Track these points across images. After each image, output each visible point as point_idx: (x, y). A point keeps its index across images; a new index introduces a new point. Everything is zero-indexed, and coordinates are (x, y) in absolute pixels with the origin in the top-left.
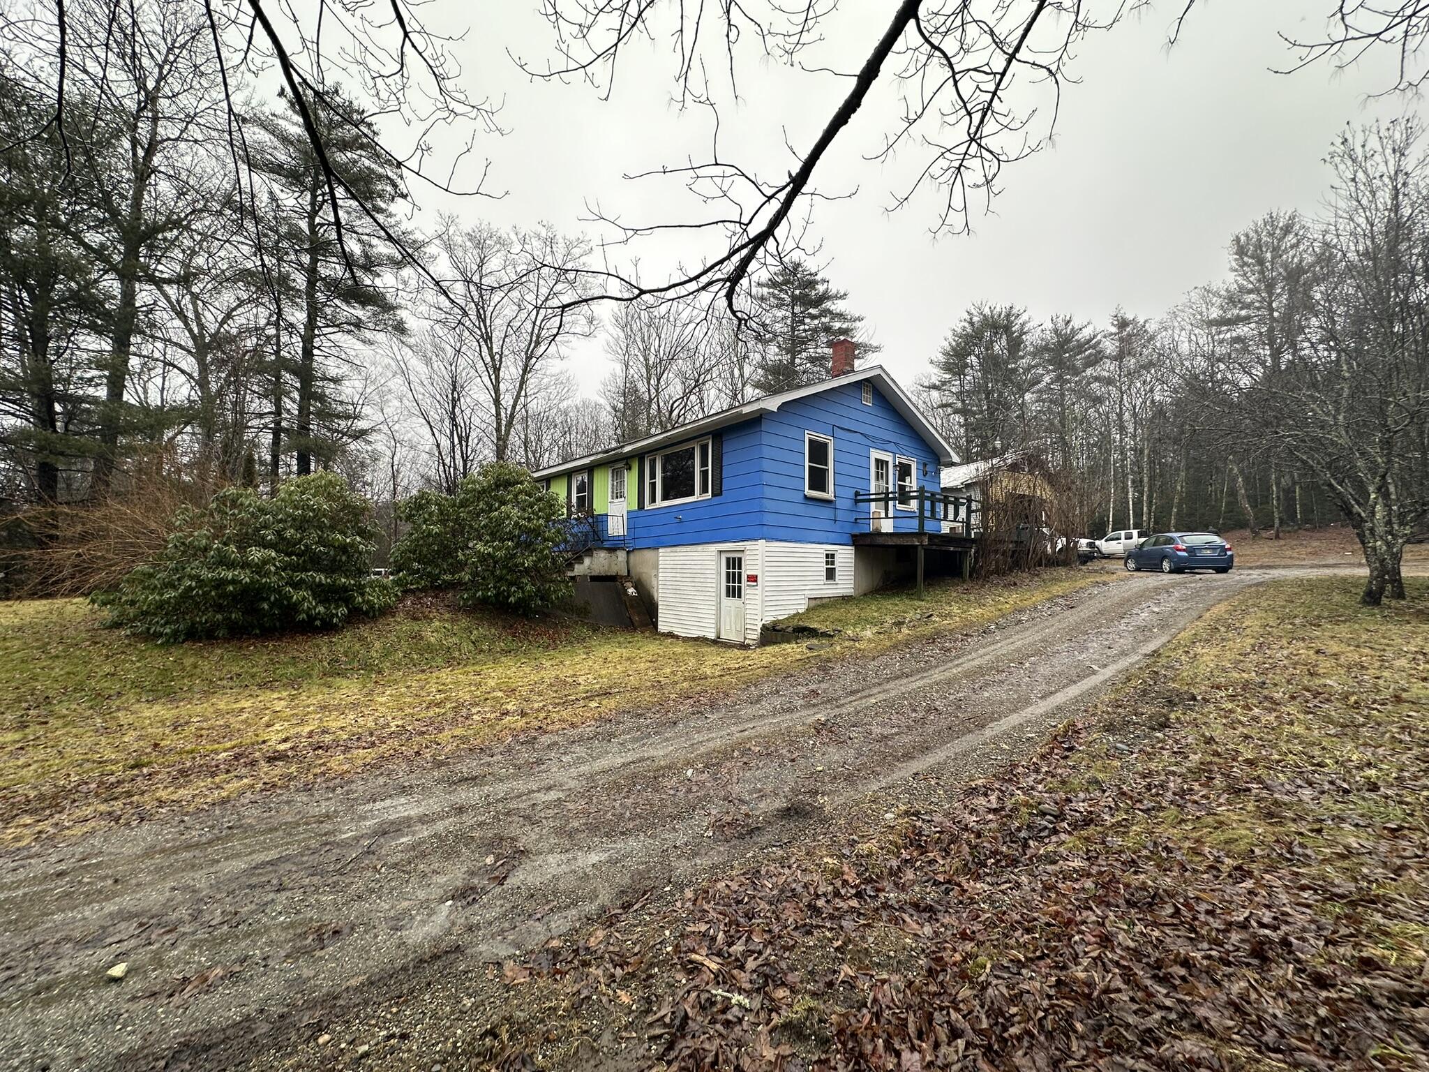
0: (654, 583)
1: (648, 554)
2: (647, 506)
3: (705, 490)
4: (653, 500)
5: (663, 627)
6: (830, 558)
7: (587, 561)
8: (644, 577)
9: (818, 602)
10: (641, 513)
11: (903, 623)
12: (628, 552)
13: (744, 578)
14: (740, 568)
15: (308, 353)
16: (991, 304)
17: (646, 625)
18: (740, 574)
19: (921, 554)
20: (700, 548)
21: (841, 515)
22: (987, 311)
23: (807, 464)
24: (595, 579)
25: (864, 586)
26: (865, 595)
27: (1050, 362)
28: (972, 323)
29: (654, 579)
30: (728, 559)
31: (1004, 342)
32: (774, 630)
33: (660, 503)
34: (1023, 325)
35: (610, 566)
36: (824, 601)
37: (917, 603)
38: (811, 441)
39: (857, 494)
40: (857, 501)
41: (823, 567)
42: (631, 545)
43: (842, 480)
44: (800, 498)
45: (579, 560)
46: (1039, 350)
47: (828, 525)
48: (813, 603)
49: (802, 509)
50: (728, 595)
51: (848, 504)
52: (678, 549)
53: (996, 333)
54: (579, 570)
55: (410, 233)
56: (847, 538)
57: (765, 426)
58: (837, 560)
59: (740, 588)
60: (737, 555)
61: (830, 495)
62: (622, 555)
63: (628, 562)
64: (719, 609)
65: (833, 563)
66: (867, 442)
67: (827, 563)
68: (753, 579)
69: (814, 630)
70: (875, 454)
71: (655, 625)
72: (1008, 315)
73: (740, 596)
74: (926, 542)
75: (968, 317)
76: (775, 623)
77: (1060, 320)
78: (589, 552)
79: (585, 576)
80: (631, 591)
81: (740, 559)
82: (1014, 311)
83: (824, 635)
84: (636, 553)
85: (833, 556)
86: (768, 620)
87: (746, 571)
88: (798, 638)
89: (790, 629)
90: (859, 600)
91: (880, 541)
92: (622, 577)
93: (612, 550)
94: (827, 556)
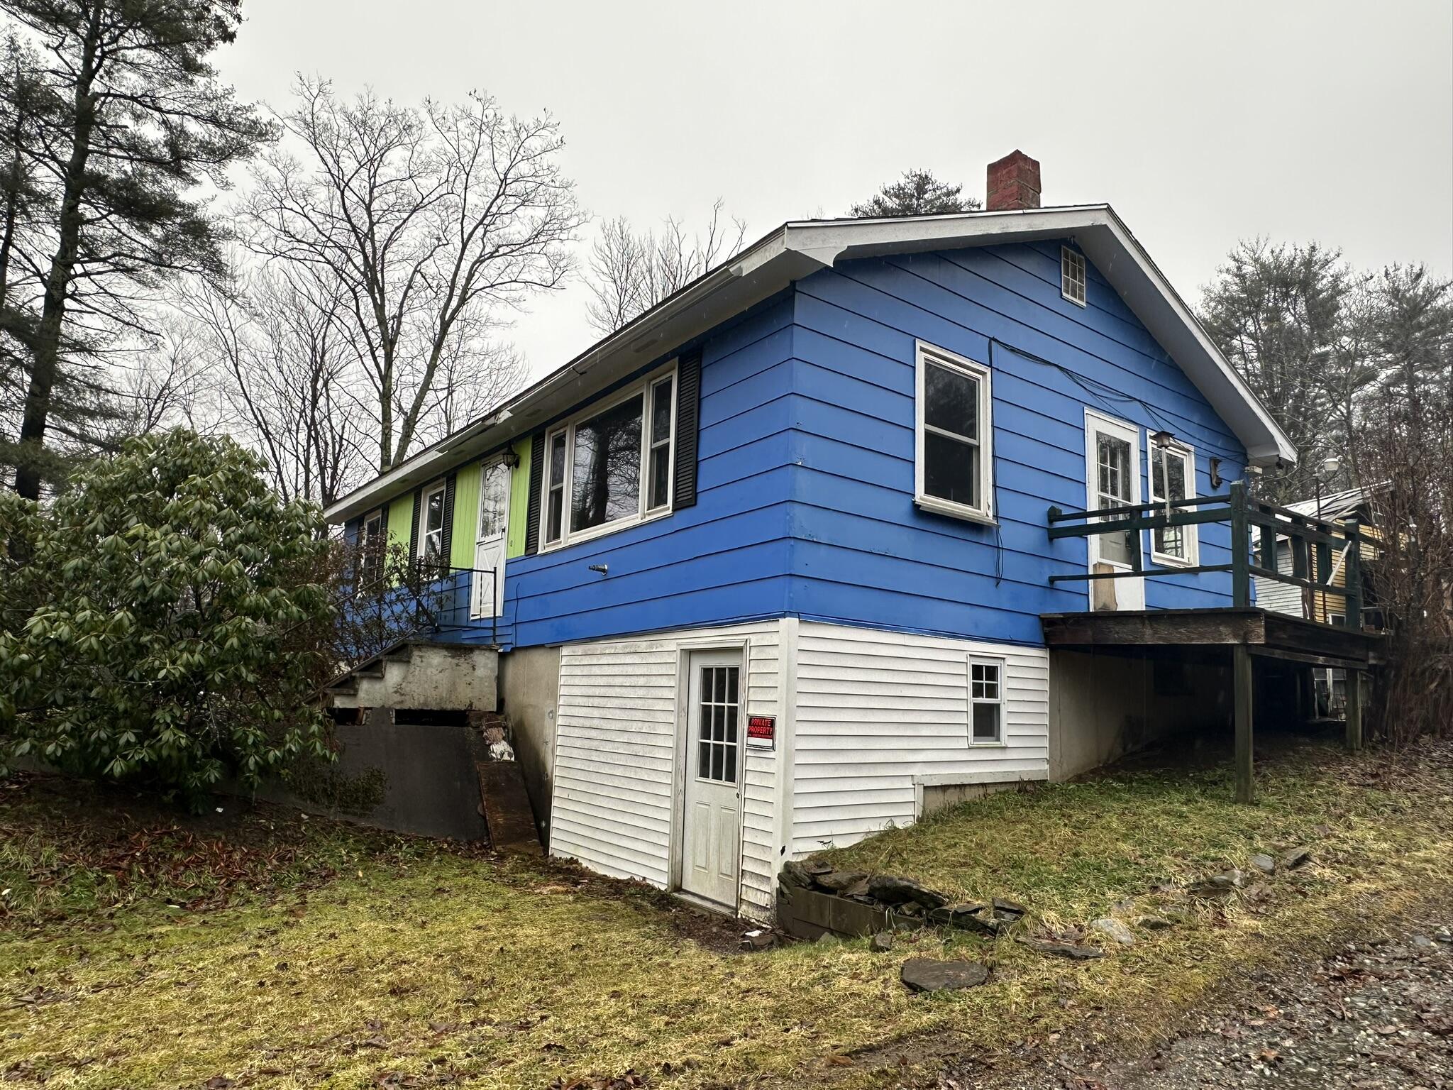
0: (548, 732)
1: (539, 660)
2: (544, 547)
3: (658, 497)
4: (555, 533)
5: (560, 846)
6: (985, 677)
7: (394, 674)
8: (530, 716)
9: (953, 798)
10: (533, 564)
11: (1225, 888)
12: (503, 657)
13: (743, 725)
14: (734, 698)
15: (54, 305)
16: (1274, 244)
17: (523, 837)
18: (733, 712)
19: (1245, 673)
20: (642, 644)
21: (1013, 567)
22: (1266, 257)
23: (921, 427)
24: (407, 716)
25: (1079, 755)
26: (1079, 779)
27: (1388, 347)
28: (1242, 277)
29: (548, 721)
30: (707, 672)
31: (1301, 308)
32: (816, 886)
33: (569, 537)
34: (1336, 278)
35: (453, 688)
36: (970, 795)
37: (1246, 814)
38: (929, 366)
39: (1054, 515)
40: (1053, 535)
41: (964, 703)
42: (507, 639)
43: (1013, 477)
44: (898, 510)
45: (373, 670)
46: (1365, 327)
47: (982, 591)
48: (938, 801)
49: (905, 542)
50: (704, 773)
51: (1029, 539)
52: (599, 647)
53: (1287, 295)
54: (369, 694)
55: (248, 109)
56: (1029, 627)
57: (803, 311)
58: (1003, 683)
59: (732, 751)
60: (726, 662)
61: (983, 511)
62: (485, 663)
63: (500, 679)
64: (681, 806)
65: (992, 691)
66: (1078, 392)
67: (977, 691)
68: (763, 727)
69: (933, 901)
70: (1097, 424)
71: (543, 837)
72: (1308, 263)
73: (731, 778)
74: (1259, 636)
75: (1233, 265)
76: (820, 859)
77: (1402, 274)
78: (401, 653)
79: (384, 710)
80: (500, 749)
81: (734, 672)
82: (1319, 255)
83: (966, 922)
84: (520, 658)
85: (992, 672)
86: (803, 848)
87: (751, 705)
88: (881, 925)
89: (863, 887)
90: (1067, 797)
91: (1121, 635)
92: (481, 715)
93: (460, 650)
94: (977, 671)
